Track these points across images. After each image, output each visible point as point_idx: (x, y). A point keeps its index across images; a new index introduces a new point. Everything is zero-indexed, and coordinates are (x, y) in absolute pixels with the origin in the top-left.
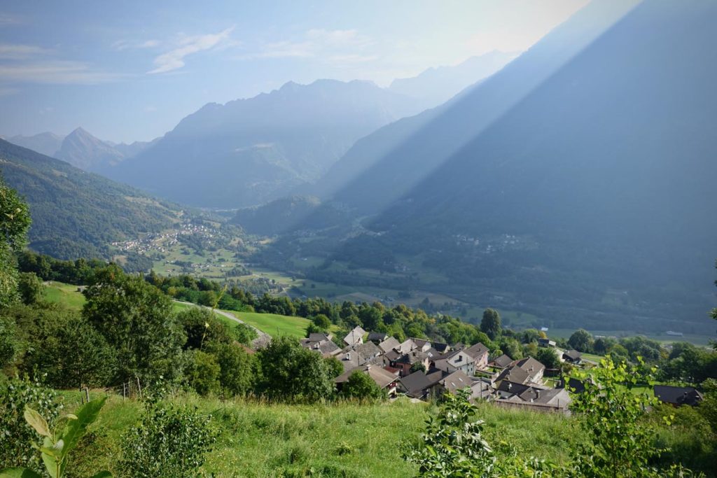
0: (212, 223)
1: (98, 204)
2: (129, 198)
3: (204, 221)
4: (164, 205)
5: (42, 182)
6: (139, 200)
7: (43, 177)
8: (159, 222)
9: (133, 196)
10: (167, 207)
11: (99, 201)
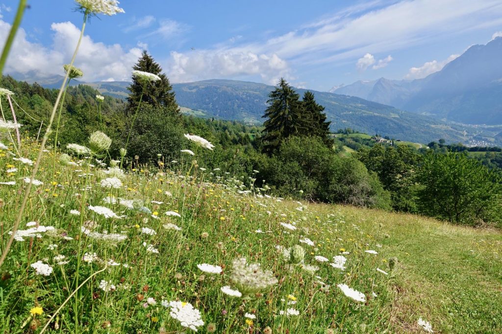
0: (488, 138)
1: (423, 132)
2: (433, 126)
3: (483, 138)
4: (454, 128)
5: (395, 123)
6: (439, 126)
7: (394, 120)
8: (457, 140)
9: (435, 124)
10: (456, 129)
11: (423, 130)
